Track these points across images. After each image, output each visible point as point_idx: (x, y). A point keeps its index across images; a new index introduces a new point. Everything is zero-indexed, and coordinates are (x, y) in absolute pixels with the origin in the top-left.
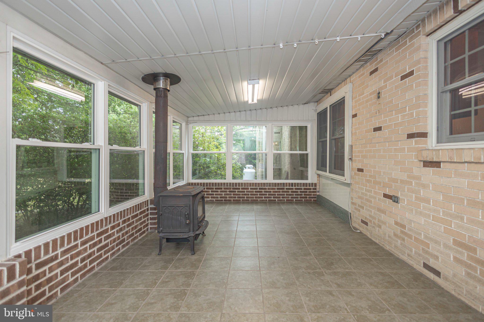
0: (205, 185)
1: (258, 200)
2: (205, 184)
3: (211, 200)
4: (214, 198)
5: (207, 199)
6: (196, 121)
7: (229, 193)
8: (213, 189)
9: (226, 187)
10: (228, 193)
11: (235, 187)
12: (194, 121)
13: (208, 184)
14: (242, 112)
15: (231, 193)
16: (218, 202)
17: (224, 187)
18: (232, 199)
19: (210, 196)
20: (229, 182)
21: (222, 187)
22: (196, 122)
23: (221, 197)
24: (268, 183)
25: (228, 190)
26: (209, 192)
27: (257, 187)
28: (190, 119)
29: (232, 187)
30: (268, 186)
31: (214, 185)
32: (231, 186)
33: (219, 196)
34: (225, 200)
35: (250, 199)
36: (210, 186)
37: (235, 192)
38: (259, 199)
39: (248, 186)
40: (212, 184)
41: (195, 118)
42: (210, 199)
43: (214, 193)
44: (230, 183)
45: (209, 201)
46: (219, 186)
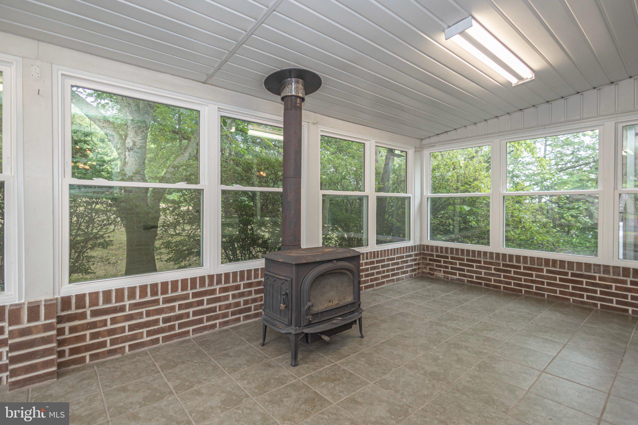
0: (449, 252)
1: (569, 299)
2: (449, 250)
3: (458, 279)
4: (465, 276)
5: (452, 276)
6: (434, 143)
7: (495, 272)
8: (463, 260)
9: (488, 260)
10: (493, 272)
11: (508, 263)
12: (431, 144)
13: (455, 250)
14: (525, 111)
15: (499, 273)
16: (473, 285)
17: (484, 259)
18: (502, 285)
19: (458, 272)
20: (495, 251)
21: (480, 259)
22: (433, 145)
23: (477, 278)
24: (599, 265)
25: (493, 267)
26: (456, 264)
27: (566, 271)
28: (424, 142)
29: (502, 262)
30: (600, 273)
31: (465, 254)
32: (499, 260)
33: (475, 275)
34: (486, 285)
35: (546, 293)
36: (457, 254)
37: (510, 272)
38: (571, 298)
39: (541, 265)
40: (461, 252)
41: (432, 138)
42: (458, 277)
43: (466, 268)
44: (498, 254)
45: (455, 280)
46: (475, 257)
